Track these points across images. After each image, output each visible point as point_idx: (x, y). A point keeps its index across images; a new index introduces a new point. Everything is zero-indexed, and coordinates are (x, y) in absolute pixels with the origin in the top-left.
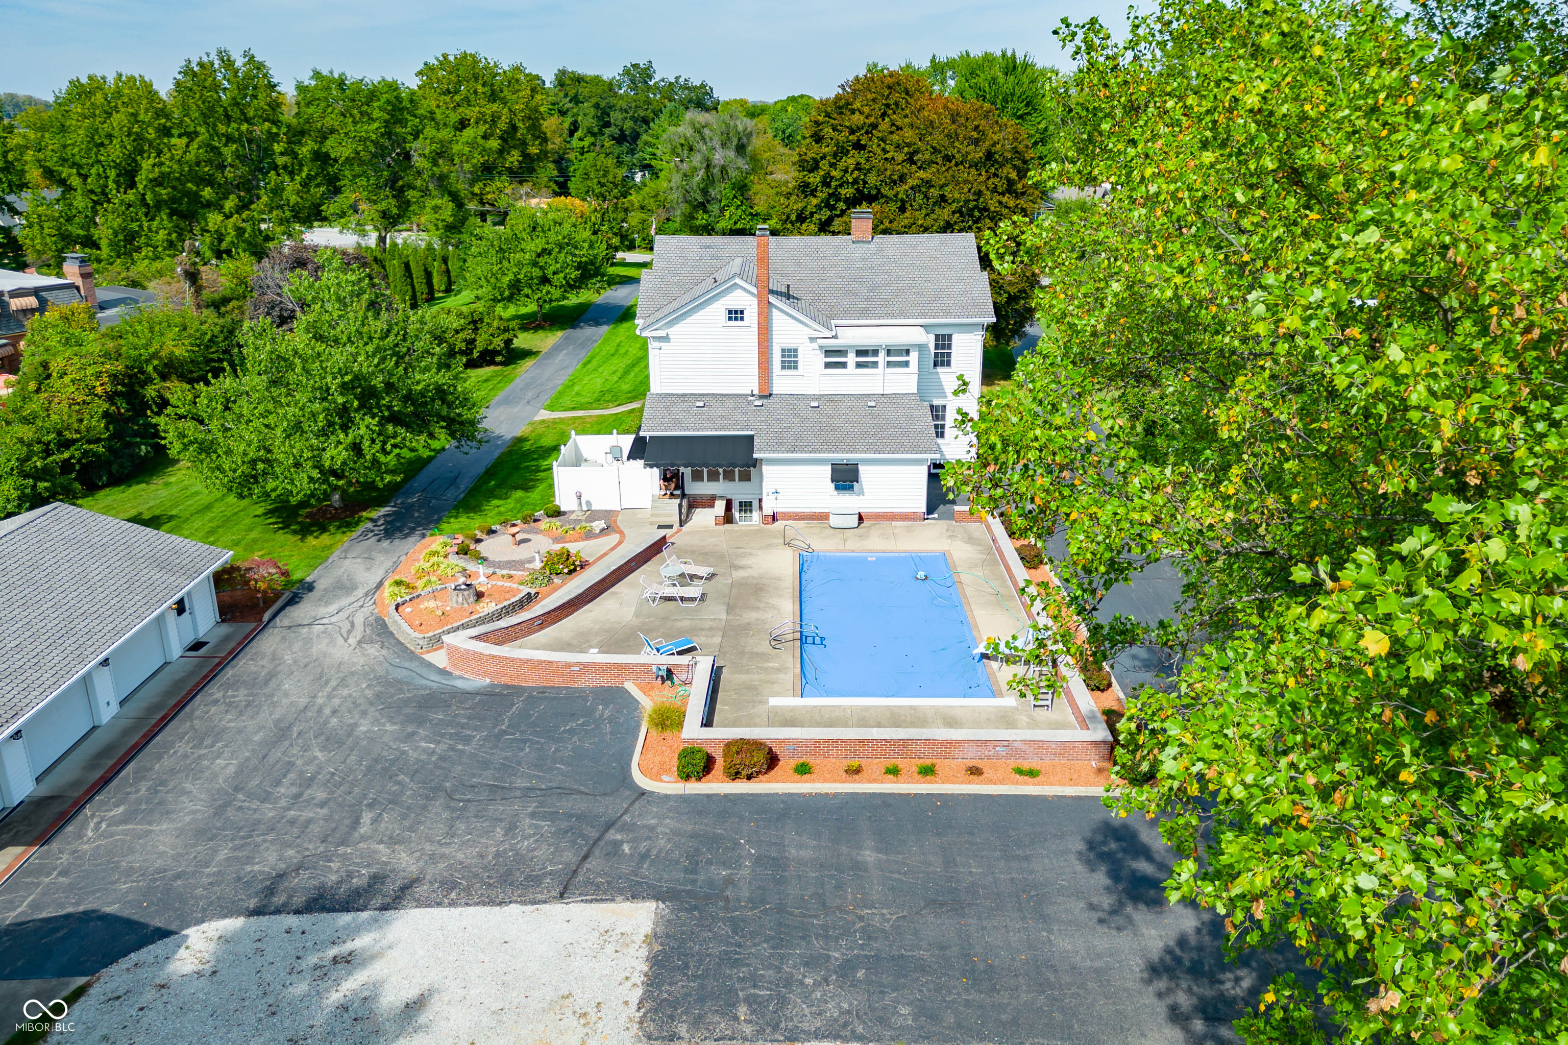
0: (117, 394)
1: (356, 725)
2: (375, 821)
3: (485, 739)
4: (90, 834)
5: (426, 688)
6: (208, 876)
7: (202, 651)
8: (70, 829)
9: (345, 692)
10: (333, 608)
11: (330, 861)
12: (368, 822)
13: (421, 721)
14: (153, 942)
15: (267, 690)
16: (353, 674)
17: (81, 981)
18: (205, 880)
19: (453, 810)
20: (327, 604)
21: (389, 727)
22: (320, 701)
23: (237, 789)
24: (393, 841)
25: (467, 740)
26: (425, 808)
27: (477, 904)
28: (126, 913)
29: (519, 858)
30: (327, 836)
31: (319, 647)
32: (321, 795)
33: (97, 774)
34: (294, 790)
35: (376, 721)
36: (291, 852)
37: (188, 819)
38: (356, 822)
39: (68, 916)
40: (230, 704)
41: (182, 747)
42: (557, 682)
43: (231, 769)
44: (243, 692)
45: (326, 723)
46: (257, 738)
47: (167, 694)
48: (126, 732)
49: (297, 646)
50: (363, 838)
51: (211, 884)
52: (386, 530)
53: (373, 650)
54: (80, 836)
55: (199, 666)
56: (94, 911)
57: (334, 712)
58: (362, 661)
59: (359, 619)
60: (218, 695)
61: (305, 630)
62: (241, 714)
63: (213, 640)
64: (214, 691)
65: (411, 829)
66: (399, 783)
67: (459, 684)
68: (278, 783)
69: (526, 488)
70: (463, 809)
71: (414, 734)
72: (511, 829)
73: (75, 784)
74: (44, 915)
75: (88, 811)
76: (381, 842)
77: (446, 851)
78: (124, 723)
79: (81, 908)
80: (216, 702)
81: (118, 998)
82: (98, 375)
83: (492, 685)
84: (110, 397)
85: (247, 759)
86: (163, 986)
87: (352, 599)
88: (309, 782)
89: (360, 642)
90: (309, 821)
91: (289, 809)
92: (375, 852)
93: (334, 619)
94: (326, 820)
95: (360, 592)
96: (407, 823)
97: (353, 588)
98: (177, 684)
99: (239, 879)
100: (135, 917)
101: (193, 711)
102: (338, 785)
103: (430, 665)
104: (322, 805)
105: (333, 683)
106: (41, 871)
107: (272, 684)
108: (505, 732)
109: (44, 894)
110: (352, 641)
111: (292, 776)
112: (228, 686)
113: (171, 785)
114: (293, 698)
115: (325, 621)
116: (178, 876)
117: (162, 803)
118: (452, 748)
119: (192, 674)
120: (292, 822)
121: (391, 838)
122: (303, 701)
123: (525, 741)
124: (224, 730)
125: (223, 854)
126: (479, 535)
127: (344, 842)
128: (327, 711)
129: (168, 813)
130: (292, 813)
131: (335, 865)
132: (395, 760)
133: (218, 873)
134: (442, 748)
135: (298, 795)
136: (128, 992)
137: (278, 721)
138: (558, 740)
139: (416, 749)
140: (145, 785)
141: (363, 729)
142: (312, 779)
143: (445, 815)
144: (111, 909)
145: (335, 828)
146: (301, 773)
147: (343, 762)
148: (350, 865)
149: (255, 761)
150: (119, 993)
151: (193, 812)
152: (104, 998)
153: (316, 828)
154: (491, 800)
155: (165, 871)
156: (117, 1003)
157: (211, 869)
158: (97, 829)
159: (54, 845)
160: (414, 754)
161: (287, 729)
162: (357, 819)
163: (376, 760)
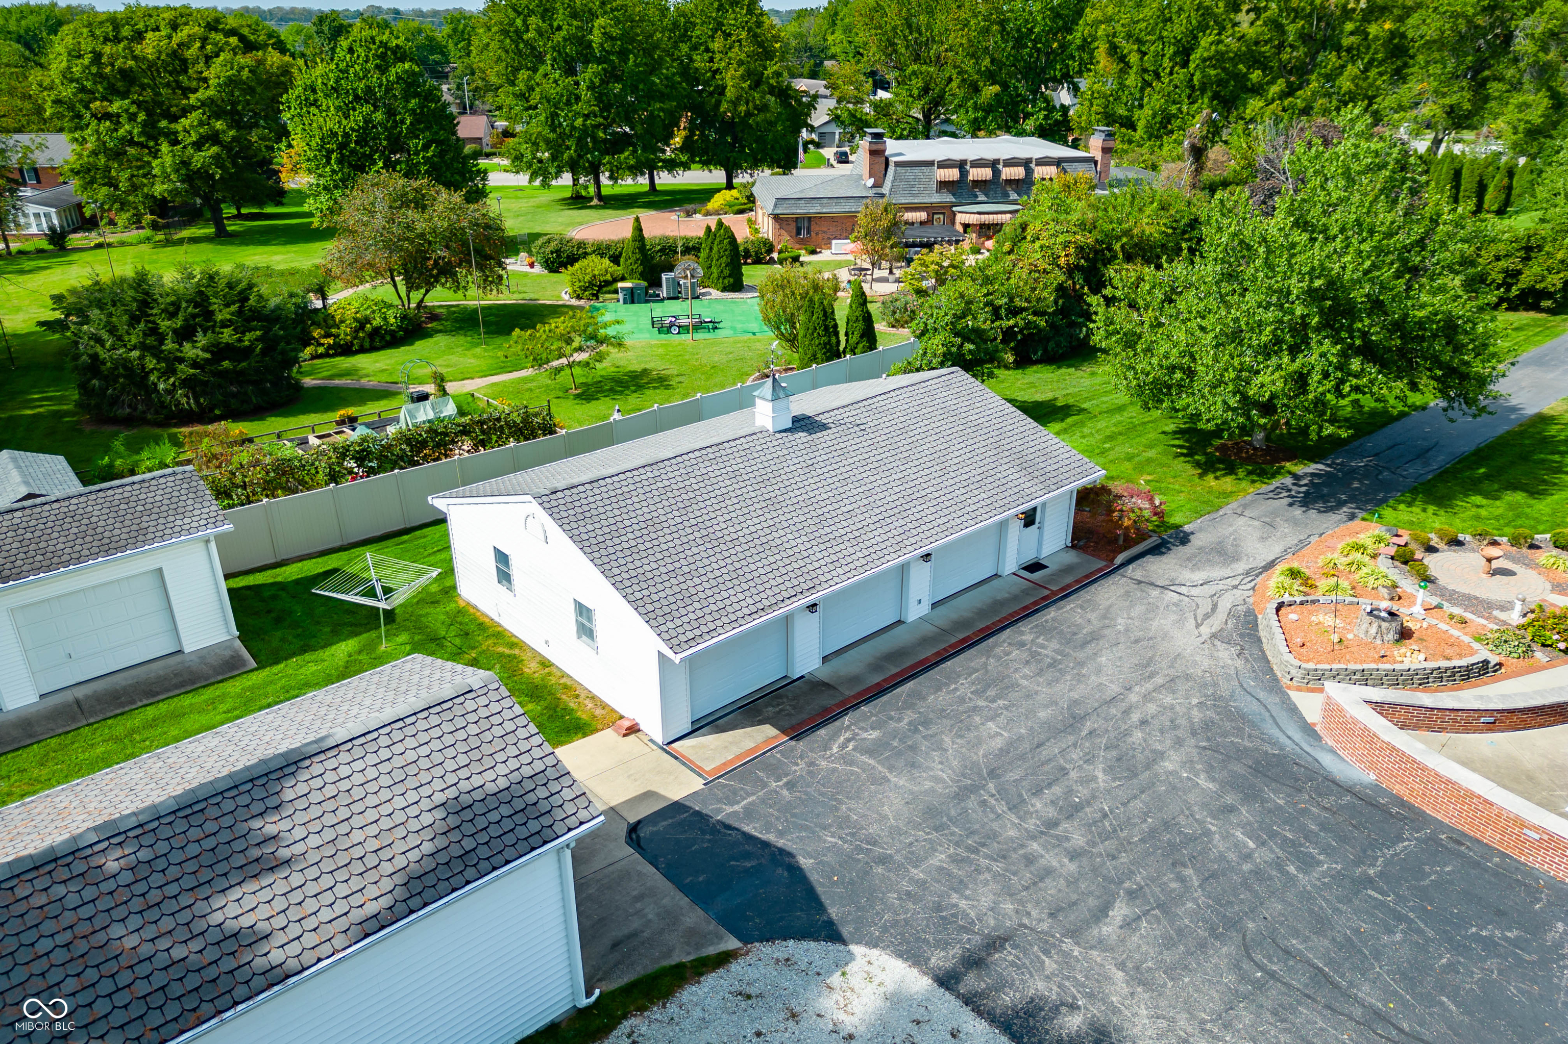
0: (1077, 267)
1: (1161, 755)
2: (1129, 924)
3: (1337, 877)
4: (835, 750)
5: (1275, 744)
6: (912, 880)
7: (1037, 576)
8: (822, 732)
9: (1168, 700)
10: (1199, 576)
11: (1047, 953)
12: (1118, 921)
13: (1250, 795)
14: (816, 940)
15: (1081, 655)
16: (1188, 677)
17: (732, 943)
18: (905, 885)
19: (1244, 978)
20: (1195, 568)
21: (1203, 781)
22: (1133, 698)
23: (993, 774)
25: (1307, 863)
26: (1202, 946)
28: (814, 877)
30: (1060, 909)
31: (1163, 622)
32: (1078, 840)
33: (877, 679)
34: (1051, 813)
35: (1188, 763)
36: (1008, 907)
37: (928, 785)
38: (1102, 912)
39: (766, 844)
40: (1034, 655)
41: (964, 686)
42: (1490, 836)
43: (998, 743)
44: (1054, 645)
45: (1127, 734)
46: (1043, 714)
47: (981, 613)
48: (925, 641)
49: (1138, 610)
50: (1102, 944)
51: (908, 894)
52: (1306, 493)
53: (1226, 655)
54: (826, 748)
55: (1026, 592)
56: (791, 855)
57: (1144, 722)
58: (1206, 663)
59: (1225, 604)
60: (1028, 638)
61: (1155, 593)
62: (1040, 673)
63: (1053, 567)
64: (1026, 631)
65: (1170, 971)
66: (1181, 879)
67: (1327, 760)
68: (1037, 792)
69: (1535, 492)
70: (1259, 986)
71: (1231, 809)
73: (854, 680)
74: (748, 829)
75: (846, 720)
76: (1121, 966)
78: (928, 629)
79: (781, 843)
80: (1022, 644)
81: (749, 997)
82: (1066, 244)
83: (1376, 788)
84: (1071, 271)
85: (1020, 738)
86: (794, 1016)
87: (1228, 572)
88: (1072, 811)
89: (1214, 636)
90: (1048, 872)
91: (1033, 838)
92: (1108, 978)
93: (1195, 592)
94: (1069, 884)
95: (1241, 567)
96: (1169, 957)
97: (1235, 558)
98: (997, 605)
99: (938, 908)
100: (819, 890)
101: (996, 645)
102: (1105, 836)
103: (1293, 710)
104: (1074, 855)
105: (1159, 680)
106: (776, 771)
107: (1090, 649)
108: (1369, 882)
109: (763, 801)
110: (1205, 630)
111: (1057, 790)
112: (1043, 631)
113: (934, 729)
114: (1104, 680)
115: (1183, 590)
116: (883, 860)
117: (913, 748)
118: (1279, 865)
119: (1015, 598)
120: (1030, 860)
121: (1137, 968)
122: (1114, 689)
123: (1400, 918)
124: (1015, 685)
125: (939, 859)
126: (1435, 541)
127: (1074, 933)
128: (1135, 717)
129: (913, 765)
130: (1035, 846)
131: (1050, 965)
132: (1192, 839)
133: (923, 884)
134: (1263, 856)
135: (1053, 824)
136: (760, 996)
137: (1075, 702)
138: (1461, 949)
139: (1226, 837)
140: (909, 716)
141: (1169, 765)
142: (1078, 808)
143: (1229, 978)
144: (805, 862)
145: (1074, 904)
146: (1070, 792)
147: (1124, 804)
148: (1068, 978)
149: (1026, 746)
150: (753, 991)
151: (937, 779)
152: (737, 987)
153: (1052, 888)
154: (1309, 997)
155: (874, 844)
156: (743, 1005)
157: (917, 873)
158: (844, 746)
159: (801, 745)
160: (1219, 844)
161: (1080, 719)
162: (1107, 907)
163: (1167, 825)
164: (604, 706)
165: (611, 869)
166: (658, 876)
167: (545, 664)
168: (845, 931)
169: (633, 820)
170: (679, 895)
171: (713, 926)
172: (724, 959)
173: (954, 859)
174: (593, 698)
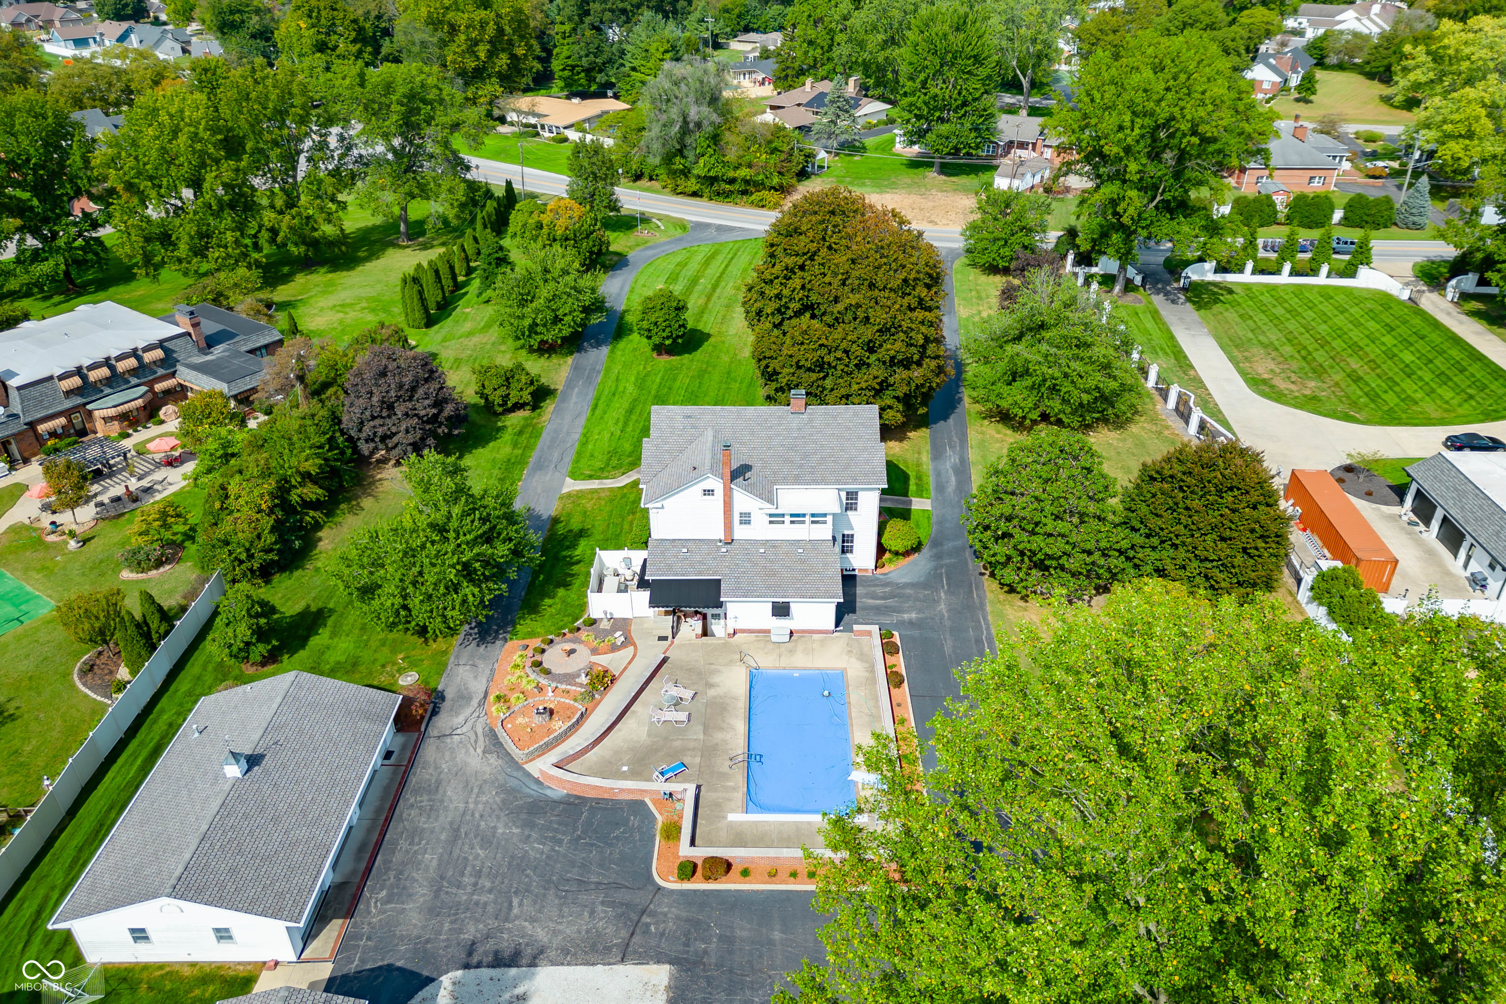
0: (276, 506)
1: (495, 828)
2: (521, 904)
3: (570, 842)
4: (374, 910)
5: (529, 796)
6: (443, 941)
7: (393, 760)
8: (361, 906)
9: (484, 799)
10: (461, 719)
11: (502, 933)
12: (517, 905)
13: (532, 825)
14: (426, 985)
15: (439, 796)
16: (485, 781)
18: (443, 944)
19: (560, 898)
20: (457, 714)
21: (516, 831)
22: (471, 806)
23: (442, 878)
24: (533, 920)
25: (560, 842)
26: (544, 896)
27: (581, 964)
28: (409, 966)
29: (599, 934)
30: (497, 915)
31: (461, 756)
32: (488, 885)
33: (363, 865)
34: (473, 880)
35: (506, 825)
36: (481, 926)
37: (422, 900)
38: (510, 906)
39: (380, 968)
40: (420, 808)
41: (403, 844)
42: (606, 796)
43: (435, 863)
44: (425, 797)
45: (478, 826)
46: (443, 837)
47: (383, 799)
48: (369, 831)
49: (447, 755)
50: (517, 917)
51: (446, 946)
52: (479, 633)
53: (493, 759)
54: (369, 913)
55: (395, 773)
56: (392, 965)
57: (481, 816)
58: (488, 769)
59: (480, 731)
60: (412, 800)
61: (448, 740)
62: (429, 817)
63: (396, 750)
64: (409, 797)
65: (540, 911)
66: (527, 876)
67: (548, 792)
68: (462, 874)
69: (566, 585)
70: (565, 897)
71: (529, 836)
72: (592, 913)
73: (354, 872)
74: (367, 967)
75: (366, 893)
76: (526, 920)
77: (560, 927)
78: (366, 823)
79: (385, 963)
80: (412, 806)
82: (262, 496)
83: (568, 795)
84: (271, 511)
85: (442, 855)
87: (471, 710)
88: (478, 874)
89: (484, 752)
90: (486, 904)
91: (473, 894)
92: (524, 927)
93: (464, 729)
94: (494, 903)
95: (475, 702)
96: (537, 907)
97: (470, 698)
98: (387, 788)
99: (459, 944)
100: (413, 969)
102: (496, 876)
103: (529, 775)
104: (490, 891)
105: (476, 791)
106: (357, 937)
107: (441, 791)
108: (580, 837)
109: (364, 952)
110: (479, 751)
111: (469, 869)
112: (417, 792)
113: (406, 874)
114: (455, 804)
115: (459, 731)
116: (428, 941)
117: (404, 888)
118: (553, 850)
119: (392, 780)
120: (477, 904)
121: (531, 917)
122: (462, 806)
123: (592, 845)
124: (423, 830)
125: (447, 926)
126: (543, 646)
127: (507, 920)
128: (477, 815)
129: (410, 895)
130: (475, 897)
131: (505, 936)
132: (523, 858)
133: (448, 940)
134: (546, 849)
135: (475, 884)
137: (451, 823)
138: (611, 845)
139: (533, 849)
140: (392, 874)
141: (500, 831)
142: (480, 871)
143: (557, 901)
144: (399, 964)
145: (501, 909)
146: (474, 867)
147: (495, 858)
148: (514, 936)
149: (446, 857)
151: (423, 895)
153: (490, 909)
154: (579, 891)
155: (420, 937)
157: (443, 937)
158: (375, 906)
159: (357, 918)
160: (532, 853)
161: (458, 830)
162: (511, 903)
163: (512, 857)
164: (249, 963)
167: (193, 964)
168: (434, 976)
173: (452, 922)
174: (239, 963)
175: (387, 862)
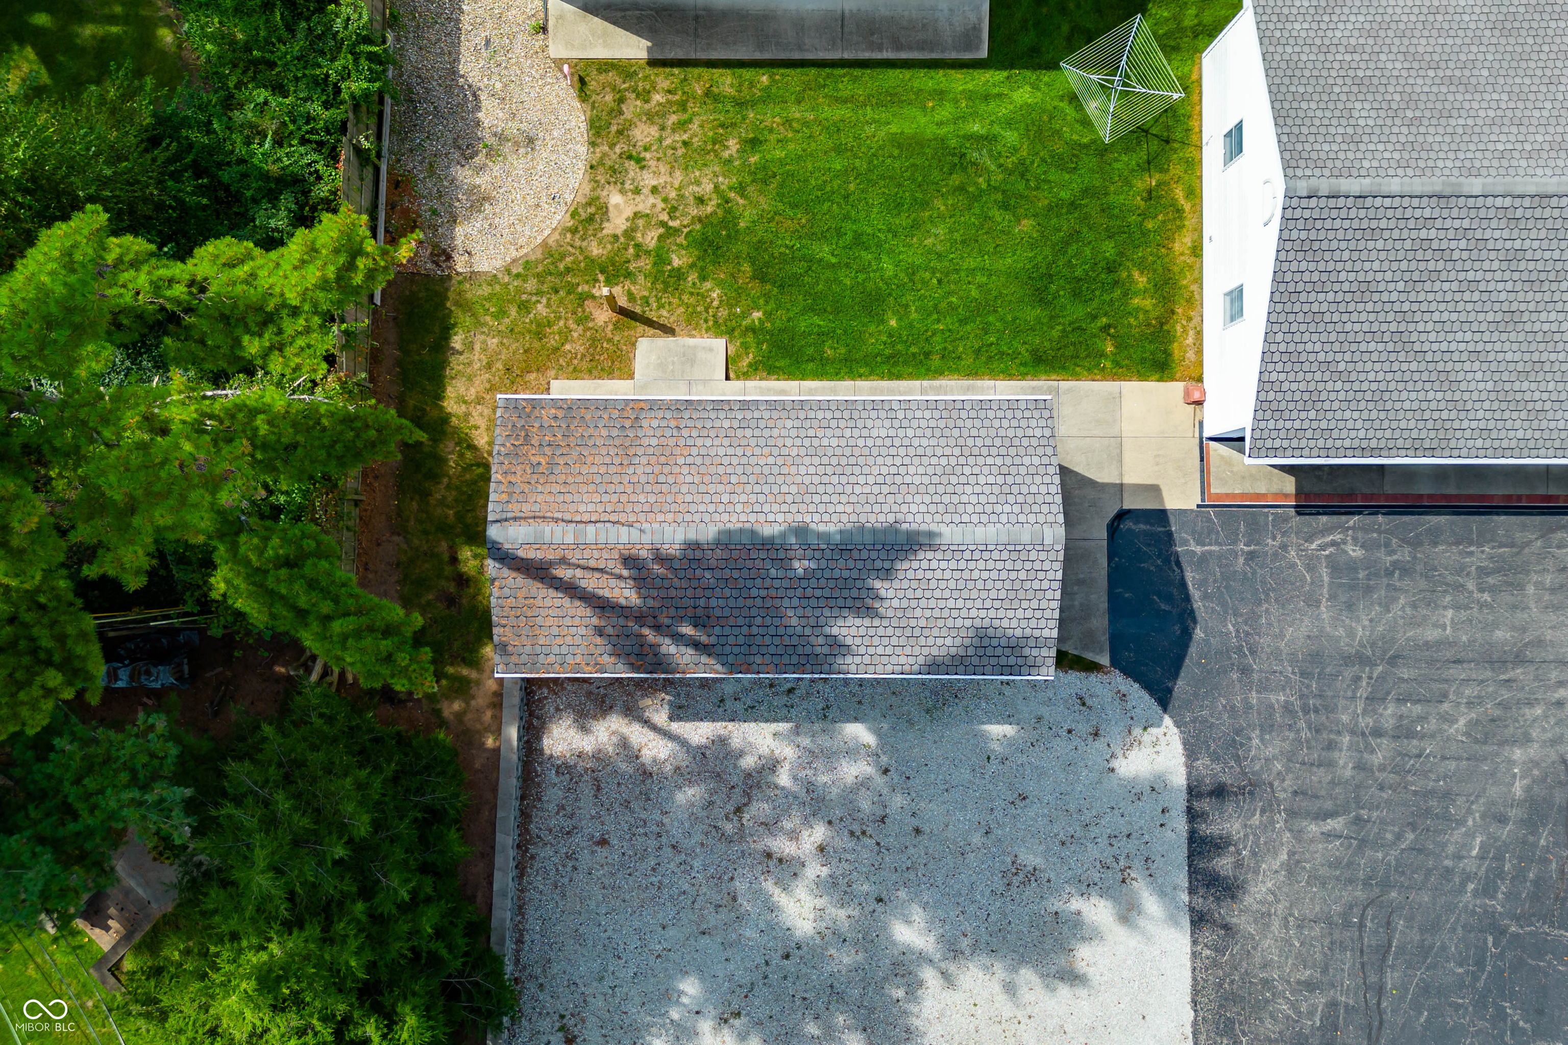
1: (1526, 741)
2: (1328, 836)
3: (1490, 914)
4: (1314, 546)
6: (1246, 701)
8: (1324, 519)
11: (1263, 811)
12: (1326, 828)
13: (1532, 822)
14: (1151, 695)
17: (1105, 660)
18: (1238, 701)
19: (1345, 916)
21: (1518, 790)
23: (1393, 659)
24: (1292, 868)
25: (1487, 890)
26: (1350, 881)
27: (1194, 979)
28: (1193, 650)
29: (1259, 1007)
30: (1304, 793)
32: (1377, 758)
34: (1388, 724)
35: (1532, 763)
36: (1278, 766)
37: (1341, 632)
39: (1187, 598)
41: (1480, 556)
43: (1432, 634)
45: (1531, 703)
46: (1499, 634)
50: (1298, 835)
51: (1233, 707)
54: (1309, 539)
56: (1195, 621)
57: (1559, 703)
62: (1557, 589)
65: (1313, 878)
66: (1399, 837)
68: (1403, 700)
70: (1346, 924)
71: (1503, 820)
72: (1310, 986)
73: (1408, 476)
74: (1190, 576)
75: (1354, 520)
76: (1291, 854)
77: (1276, 925)
79: (1198, 604)
81: (1084, 704)
85: (1452, 644)
86: (1096, 734)
88: (1404, 734)
90: (1330, 764)
91: (1353, 732)
92: (1276, 854)
94: (1332, 782)
96: (1323, 871)
99: (1238, 732)
100: (1187, 661)
102: (1397, 770)
104: (1360, 766)
106: (1255, 533)
108: (1500, 932)
109: (1220, 556)
111: (1417, 709)
113: (1404, 583)
116: (1245, 670)
117: (1368, 590)
118: (1466, 878)
120: (1330, 746)
121: (1298, 862)
123: (1479, 963)
124: (1521, 587)
125: (1278, 698)
127: (1292, 814)
129: (1350, 606)
130: (1346, 739)
131: (1256, 820)
132: (1446, 817)
133: (1248, 707)
134: (1469, 865)
135: (1378, 733)
136: (1090, 708)
137: (1539, 643)
138: (1481, 1005)
139: (1471, 835)
140: (1404, 555)
141: (1518, 754)
142: (1411, 734)
143: (1337, 908)
144: (1199, 633)
145: (1317, 797)
146: (1422, 719)
147: (1444, 758)
148: (1255, 835)
149: (1449, 654)
150: (1089, 702)
151: (1351, 633)
152: (1082, 693)
153: (1320, 776)
154: (1362, 951)
155: (1253, 652)
156: (1077, 707)
157: (1254, 698)
158: (1322, 547)
159: (1296, 520)
160: (1457, 835)
161: (1519, 660)
162: (1332, 815)
163: (1447, 796)
164: (1200, 352)
165: (1082, 543)
166: (1104, 572)
167: (1197, 250)
168: (1175, 703)
169: (1126, 506)
170: (1105, 598)
171: (1104, 639)
172: (1091, 667)
173: (1287, 708)
174: (1199, 334)
175: (1435, 537)
